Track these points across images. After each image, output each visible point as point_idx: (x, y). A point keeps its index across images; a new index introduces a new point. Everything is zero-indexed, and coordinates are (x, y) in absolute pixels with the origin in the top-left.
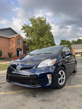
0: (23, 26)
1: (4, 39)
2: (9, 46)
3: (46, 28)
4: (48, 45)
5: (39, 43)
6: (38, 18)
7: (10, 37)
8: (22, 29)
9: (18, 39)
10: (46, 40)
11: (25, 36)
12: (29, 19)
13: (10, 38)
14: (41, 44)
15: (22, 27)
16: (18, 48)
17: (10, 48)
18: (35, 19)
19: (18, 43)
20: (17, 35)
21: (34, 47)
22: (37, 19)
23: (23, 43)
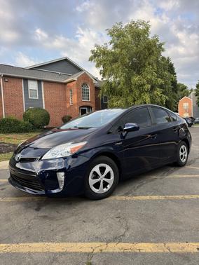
0: (93, 52)
1: (54, 85)
2: (66, 100)
3: (149, 49)
4: (156, 92)
5: (131, 91)
6: (130, 26)
7: (65, 81)
8: (91, 59)
9: (84, 84)
10: (149, 82)
11: (101, 73)
12: (107, 32)
13: (65, 84)
14: (137, 92)
15: (91, 55)
16: (84, 104)
17: (68, 106)
18: (123, 27)
19: (84, 93)
20: (80, 74)
21: (118, 100)
22: (126, 27)
23: (94, 93)
